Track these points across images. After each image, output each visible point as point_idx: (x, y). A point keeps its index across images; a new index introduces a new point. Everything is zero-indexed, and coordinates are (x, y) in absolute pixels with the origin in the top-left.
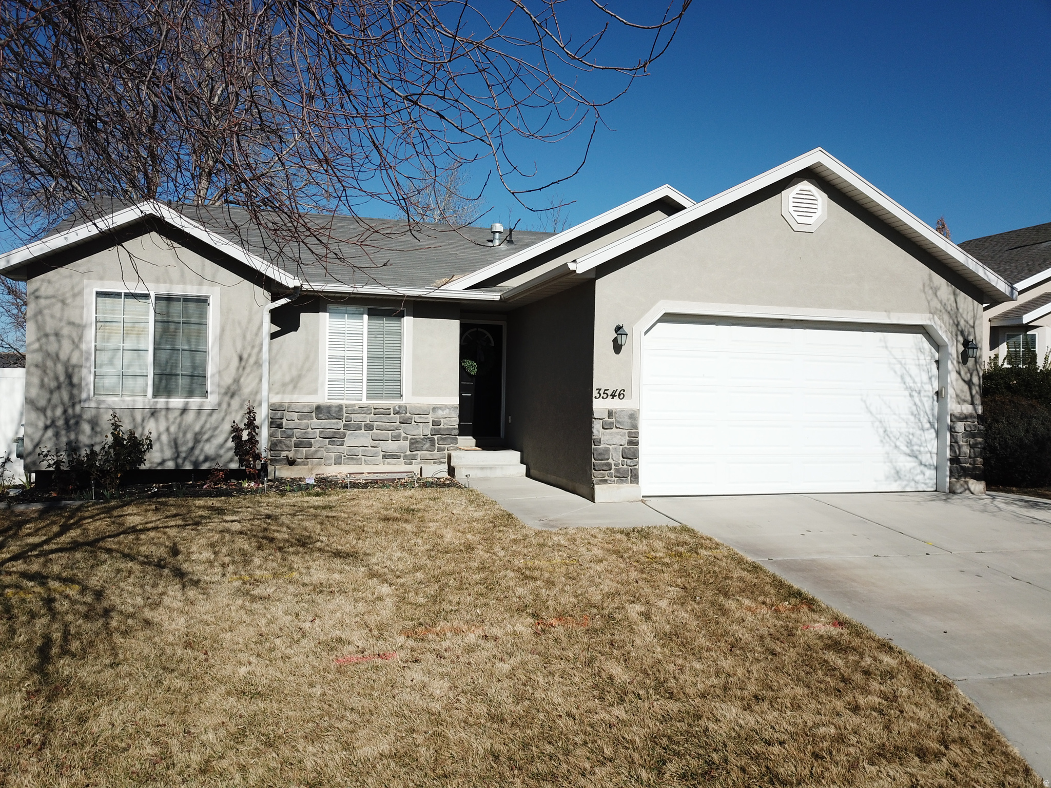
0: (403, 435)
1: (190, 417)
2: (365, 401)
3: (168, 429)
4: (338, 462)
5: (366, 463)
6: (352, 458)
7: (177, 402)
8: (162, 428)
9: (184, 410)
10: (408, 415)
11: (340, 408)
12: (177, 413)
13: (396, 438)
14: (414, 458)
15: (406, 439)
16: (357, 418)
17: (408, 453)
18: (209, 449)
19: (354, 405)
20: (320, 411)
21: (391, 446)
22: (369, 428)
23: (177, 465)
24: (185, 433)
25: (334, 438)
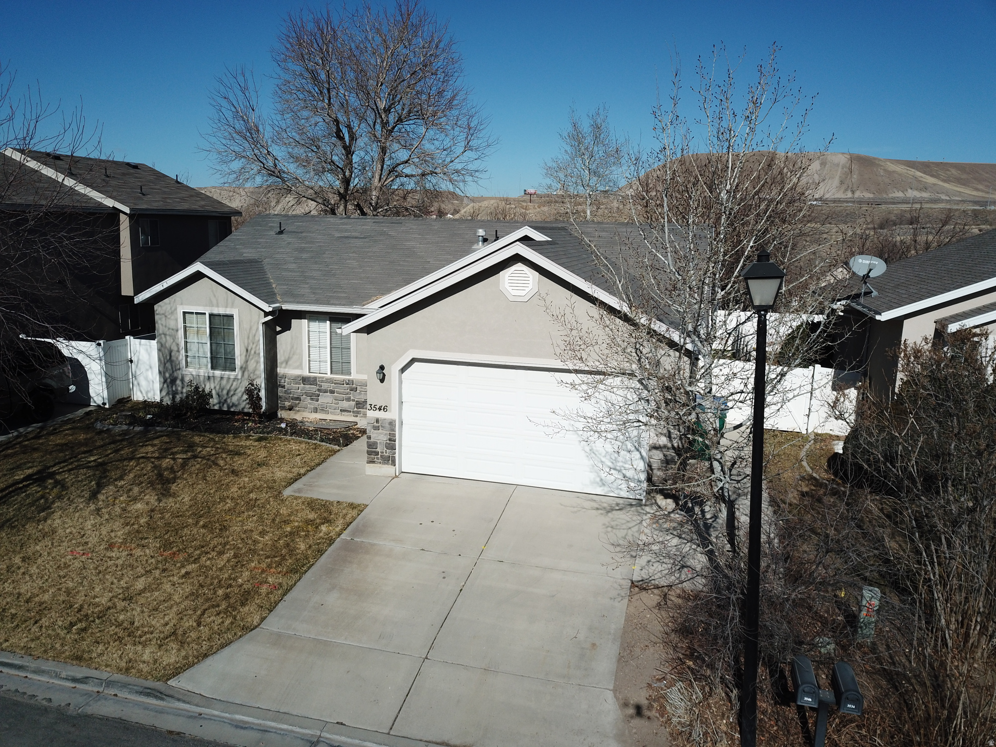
0: (352, 398)
1: (224, 382)
2: (329, 375)
3: (215, 388)
4: (316, 410)
5: (332, 413)
6: (323, 410)
7: (218, 373)
8: (212, 387)
9: (222, 378)
10: (354, 386)
11: (315, 378)
12: (219, 379)
13: (348, 399)
14: (358, 412)
15: (353, 400)
16: (325, 386)
17: (356, 409)
18: (235, 399)
19: (323, 378)
20: (305, 380)
21: (345, 404)
22: (332, 392)
23: (220, 407)
24: (222, 390)
25: (314, 397)
